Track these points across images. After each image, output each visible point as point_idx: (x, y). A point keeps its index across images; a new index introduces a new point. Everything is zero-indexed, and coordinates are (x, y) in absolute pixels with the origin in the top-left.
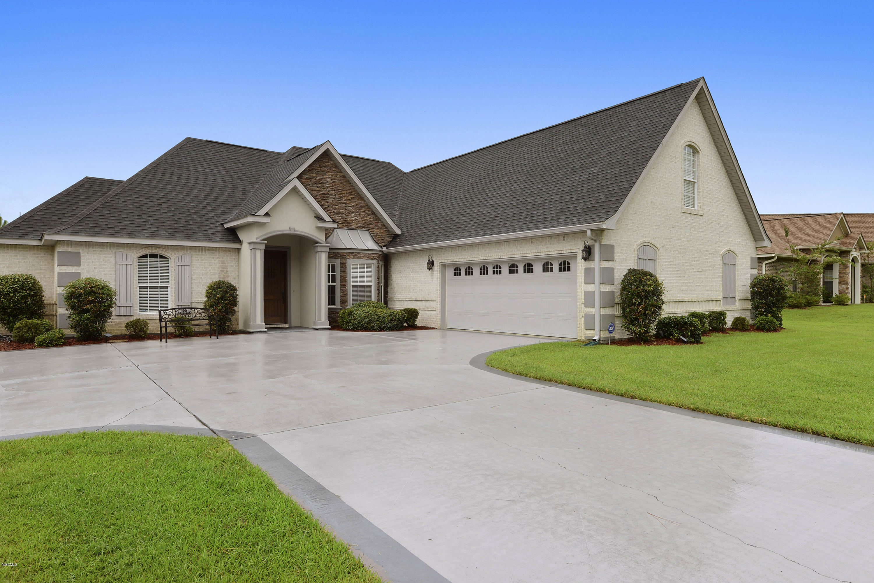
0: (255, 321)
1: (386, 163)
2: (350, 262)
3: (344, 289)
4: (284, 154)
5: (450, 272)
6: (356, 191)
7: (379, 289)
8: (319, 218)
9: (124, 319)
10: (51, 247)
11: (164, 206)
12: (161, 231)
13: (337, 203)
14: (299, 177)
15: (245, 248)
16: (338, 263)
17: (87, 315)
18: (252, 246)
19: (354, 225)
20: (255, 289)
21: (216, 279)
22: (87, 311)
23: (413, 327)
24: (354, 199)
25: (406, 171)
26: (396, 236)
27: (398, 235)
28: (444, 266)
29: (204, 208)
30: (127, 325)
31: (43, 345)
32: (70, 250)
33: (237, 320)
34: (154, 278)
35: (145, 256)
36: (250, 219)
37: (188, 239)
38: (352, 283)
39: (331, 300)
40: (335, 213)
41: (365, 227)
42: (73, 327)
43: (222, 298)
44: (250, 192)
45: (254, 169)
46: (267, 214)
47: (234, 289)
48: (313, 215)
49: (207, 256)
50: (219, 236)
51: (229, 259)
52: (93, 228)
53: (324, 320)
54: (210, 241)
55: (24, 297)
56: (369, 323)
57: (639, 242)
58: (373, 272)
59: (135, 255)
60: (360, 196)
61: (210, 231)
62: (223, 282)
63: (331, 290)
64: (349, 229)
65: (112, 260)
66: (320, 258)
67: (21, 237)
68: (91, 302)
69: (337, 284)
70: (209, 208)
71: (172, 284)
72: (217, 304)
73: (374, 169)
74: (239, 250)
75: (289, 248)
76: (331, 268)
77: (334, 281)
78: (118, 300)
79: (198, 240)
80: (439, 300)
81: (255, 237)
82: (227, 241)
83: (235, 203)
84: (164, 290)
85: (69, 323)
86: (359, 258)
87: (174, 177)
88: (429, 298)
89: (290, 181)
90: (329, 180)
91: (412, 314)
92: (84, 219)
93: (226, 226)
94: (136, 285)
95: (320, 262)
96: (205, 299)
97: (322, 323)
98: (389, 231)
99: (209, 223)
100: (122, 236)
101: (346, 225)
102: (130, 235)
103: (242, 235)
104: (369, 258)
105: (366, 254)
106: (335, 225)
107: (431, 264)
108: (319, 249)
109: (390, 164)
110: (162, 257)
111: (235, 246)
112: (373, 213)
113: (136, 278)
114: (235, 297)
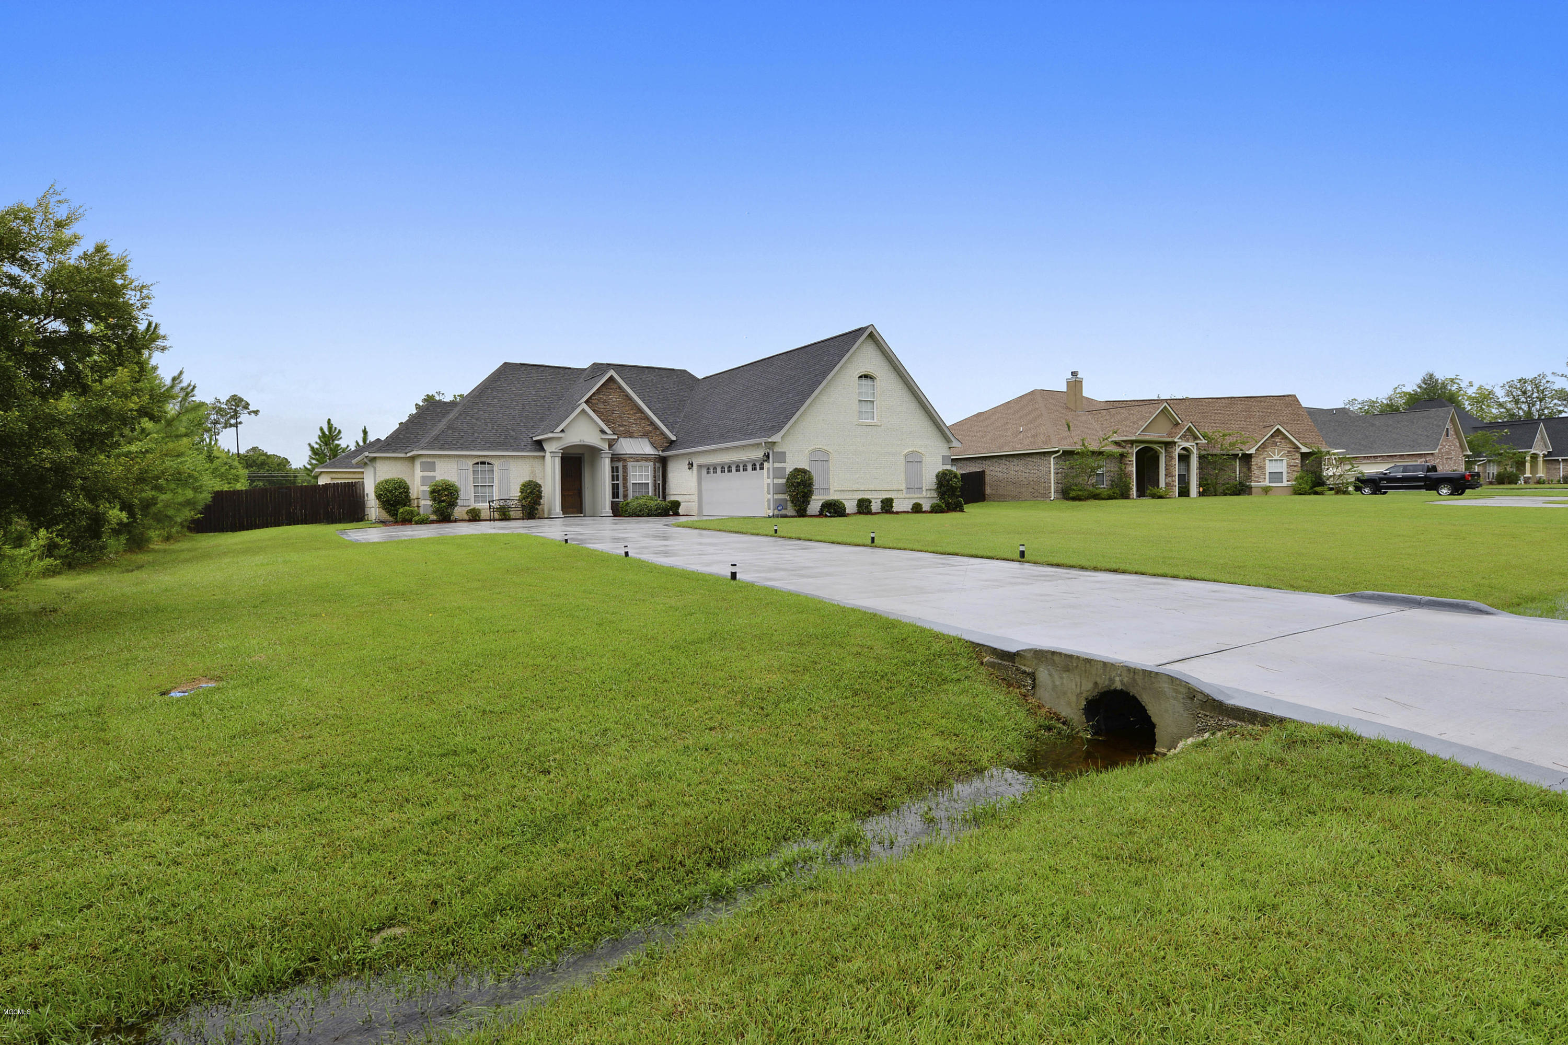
0: (555, 510)
1: (680, 370)
2: (630, 465)
3: (625, 486)
4: (586, 369)
5: (704, 471)
6: (637, 407)
7: (656, 486)
8: (603, 432)
9: (464, 508)
10: (413, 458)
11: (489, 425)
12: (488, 445)
13: (620, 417)
14: (586, 402)
15: (548, 455)
16: (620, 465)
17: (443, 504)
18: (552, 455)
19: (635, 434)
20: (555, 487)
21: (527, 479)
22: (443, 501)
23: (677, 514)
24: (635, 413)
25: (700, 377)
26: (672, 442)
27: (674, 441)
28: (700, 466)
29: (519, 424)
30: (467, 512)
31: (417, 523)
32: (429, 460)
33: (543, 510)
34: (483, 479)
35: (477, 463)
36: (550, 435)
37: (507, 450)
38: (631, 481)
39: (615, 494)
40: (619, 425)
41: (645, 435)
42: (435, 512)
43: (531, 492)
44: (554, 408)
45: (559, 387)
46: (562, 431)
47: (540, 486)
48: (599, 429)
49: (520, 462)
50: (529, 447)
51: (537, 464)
52: (443, 444)
53: (608, 510)
54: (523, 451)
55: (401, 493)
56: (640, 511)
57: (811, 449)
58: (650, 473)
59: (470, 463)
60: (641, 411)
61: (523, 444)
62: (532, 481)
63: (615, 488)
64: (631, 437)
65: (456, 467)
66: (604, 462)
67: (394, 452)
68: (446, 495)
69: (620, 482)
70: (522, 424)
71: (496, 484)
72: (527, 497)
73: (668, 378)
74: (544, 456)
75: (583, 454)
76: (614, 470)
77: (617, 480)
78: (462, 495)
79: (513, 451)
80: (696, 493)
81: (554, 447)
82: (536, 450)
83: (542, 420)
84: (491, 488)
85: (430, 510)
86: (638, 461)
87: (496, 400)
88: (690, 492)
89: (579, 405)
90: (614, 399)
91: (676, 504)
92: (437, 438)
93: (535, 439)
94: (472, 484)
95: (604, 465)
96: (520, 494)
97: (607, 512)
98: (666, 438)
99: (522, 437)
100: (462, 449)
101: (630, 435)
102: (467, 449)
103: (545, 446)
104: (646, 461)
105: (644, 458)
106: (615, 437)
107: (691, 465)
108: (603, 455)
109: (685, 371)
110: (488, 464)
111: (541, 454)
112: (652, 423)
113: (472, 479)
114: (540, 492)
